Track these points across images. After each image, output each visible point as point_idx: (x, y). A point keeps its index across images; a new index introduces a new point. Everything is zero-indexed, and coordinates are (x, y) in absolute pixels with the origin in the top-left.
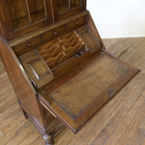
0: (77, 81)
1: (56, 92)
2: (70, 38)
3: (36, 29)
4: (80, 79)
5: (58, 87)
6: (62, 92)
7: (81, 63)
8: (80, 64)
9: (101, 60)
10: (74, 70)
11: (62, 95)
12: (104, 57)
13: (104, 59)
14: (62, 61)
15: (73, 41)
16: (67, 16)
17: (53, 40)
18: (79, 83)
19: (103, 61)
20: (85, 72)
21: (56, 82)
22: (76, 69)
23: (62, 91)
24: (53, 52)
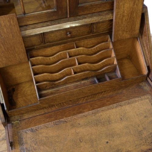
0: (73, 126)
1: (32, 131)
2: (95, 47)
3: (32, 23)
4: (79, 124)
5: (40, 123)
6: (40, 135)
7: (99, 93)
8: (96, 94)
9: (136, 101)
10: (80, 102)
11: (38, 140)
12: (143, 97)
13: (142, 100)
14: (65, 83)
15: (98, 54)
16: (98, 10)
17: (63, 45)
18: (73, 131)
19: (137, 103)
20: (95, 113)
21: (43, 113)
22: (84, 102)
23: (41, 133)
24: (55, 64)
